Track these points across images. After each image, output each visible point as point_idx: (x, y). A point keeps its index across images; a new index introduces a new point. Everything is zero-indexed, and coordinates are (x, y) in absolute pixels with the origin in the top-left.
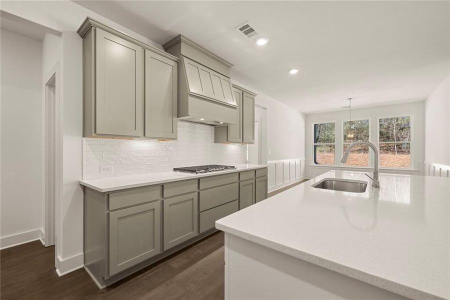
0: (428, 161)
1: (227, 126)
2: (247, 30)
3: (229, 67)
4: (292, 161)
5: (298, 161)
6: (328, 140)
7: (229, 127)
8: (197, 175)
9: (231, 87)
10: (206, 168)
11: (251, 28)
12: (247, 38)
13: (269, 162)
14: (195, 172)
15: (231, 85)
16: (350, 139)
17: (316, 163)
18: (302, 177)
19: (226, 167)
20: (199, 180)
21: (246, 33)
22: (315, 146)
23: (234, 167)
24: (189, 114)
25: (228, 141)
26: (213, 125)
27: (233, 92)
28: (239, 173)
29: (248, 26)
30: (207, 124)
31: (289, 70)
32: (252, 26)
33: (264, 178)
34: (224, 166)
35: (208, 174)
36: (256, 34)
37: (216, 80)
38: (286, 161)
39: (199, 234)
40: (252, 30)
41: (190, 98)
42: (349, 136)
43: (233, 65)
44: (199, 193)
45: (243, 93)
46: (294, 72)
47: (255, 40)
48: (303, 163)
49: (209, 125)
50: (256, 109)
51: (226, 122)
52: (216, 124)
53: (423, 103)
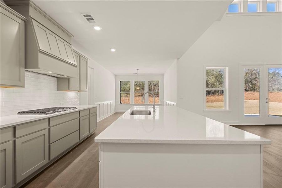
0: (164, 100)
1: (69, 79)
2: (89, 18)
3: (71, 37)
4: (109, 102)
5: (111, 102)
6: (125, 90)
7: (70, 79)
8: (47, 115)
9: (73, 51)
10: (54, 110)
11: (92, 18)
12: (89, 23)
13: (95, 103)
14: (45, 113)
15: (73, 50)
16: (138, 90)
17: (121, 103)
18: (114, 111)
19: (70, 108)
20: (49, 119)
21: (88, 19)
22: (120, 93)
23: (75, 108)
24: (39, 67)
25: (69, 89)
26: (56, 77)
27: (74, 56)
28: (80, 112)
29: (90, 16)
30: (51, 76)
31: (111, 49)
32: (92, 16)
33: (95, 114)
34: (68, 108)
35: (56, 114)
36: (95, 22)
37: (61, 44)
38: (105, 103)
39: (49, 161)
40: (92, 19)
41: (39, 54)
42: (137, 88)
43: (74, 36)
44: (49, 129)
45: (80, 56)
46: (113, 50)
47: (93, 26)
48: (114, 103)
49: (53, 76)
50: (89, 69)
51: (69, 75)
52: (59, 76)
53: (163, 75)
